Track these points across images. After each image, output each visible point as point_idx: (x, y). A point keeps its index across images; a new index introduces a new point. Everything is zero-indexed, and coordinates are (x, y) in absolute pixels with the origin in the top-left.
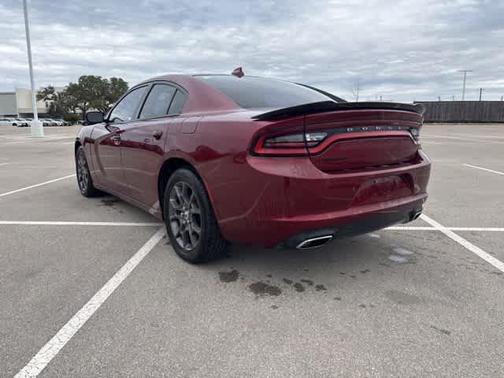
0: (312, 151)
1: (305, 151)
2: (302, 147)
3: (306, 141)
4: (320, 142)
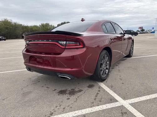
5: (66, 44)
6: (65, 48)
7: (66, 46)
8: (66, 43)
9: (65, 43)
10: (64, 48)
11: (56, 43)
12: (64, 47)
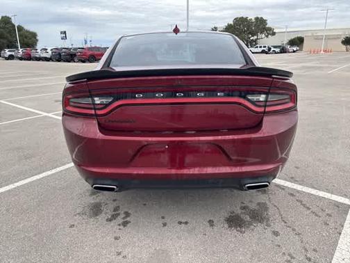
0: (99, 112)
1: (93, 112)
2: (91, 109)
3: (94, 104)
4: (107, 105)
5: (266, 101)
6: (264, 112)
7: (265, 106)
8: (267, 98)
9: (262, 98)
10: (261, 113)
11: (242, 101)
12: (262, 109)
